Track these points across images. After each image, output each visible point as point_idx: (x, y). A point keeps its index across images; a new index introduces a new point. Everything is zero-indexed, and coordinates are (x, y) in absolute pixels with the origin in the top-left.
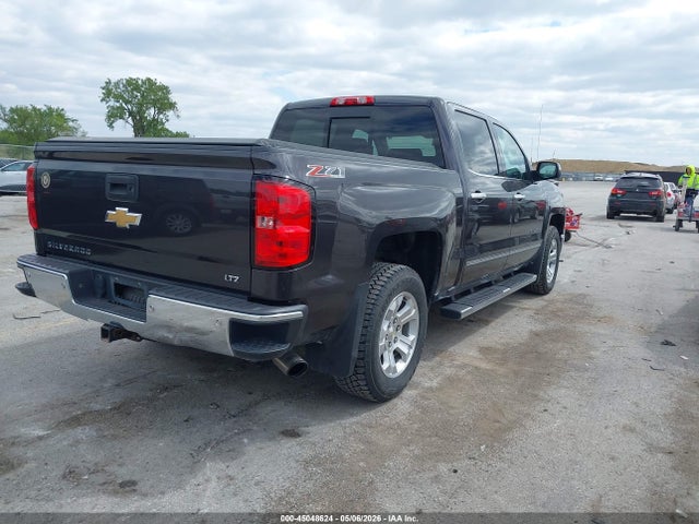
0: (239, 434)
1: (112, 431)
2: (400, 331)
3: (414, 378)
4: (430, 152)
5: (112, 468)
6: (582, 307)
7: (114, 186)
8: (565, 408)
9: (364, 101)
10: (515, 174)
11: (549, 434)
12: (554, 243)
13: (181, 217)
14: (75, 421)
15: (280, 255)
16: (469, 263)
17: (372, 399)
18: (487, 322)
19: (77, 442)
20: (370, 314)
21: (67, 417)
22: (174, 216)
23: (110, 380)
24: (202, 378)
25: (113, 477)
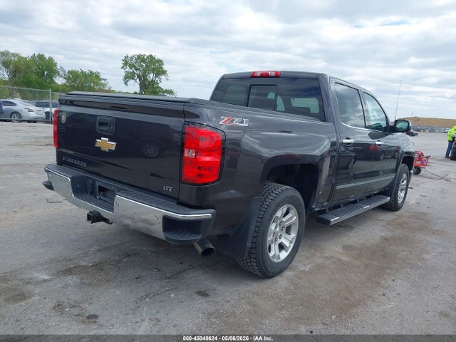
0: (168, 290)
1: (89, 281)
2: (284, 230)
3: (294, 263)
4: (315, 110)
5: (85, 305)
6: (423, 222)
7: (101, 124)
8: (399, 294)
9: (273, 74)
10: (378, 127)
11: (384, 312)
12: (405, 176)
13: (152, 146)
14: (68, 272)
15: (199, 175)
16: (338, 187)
17: (261, 275)
18: (351, 228)
19: (67, 285)
20: (261, 218)
21: (65, 268)
22: (148, 145)
23: (95, 246)
24: (153, 250)
25: (84, 311)
